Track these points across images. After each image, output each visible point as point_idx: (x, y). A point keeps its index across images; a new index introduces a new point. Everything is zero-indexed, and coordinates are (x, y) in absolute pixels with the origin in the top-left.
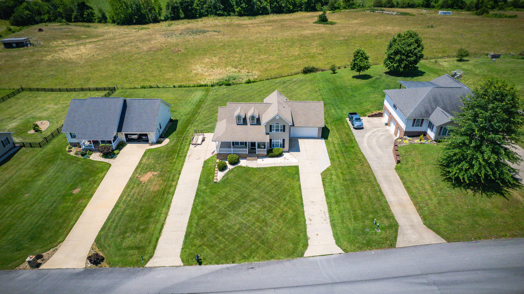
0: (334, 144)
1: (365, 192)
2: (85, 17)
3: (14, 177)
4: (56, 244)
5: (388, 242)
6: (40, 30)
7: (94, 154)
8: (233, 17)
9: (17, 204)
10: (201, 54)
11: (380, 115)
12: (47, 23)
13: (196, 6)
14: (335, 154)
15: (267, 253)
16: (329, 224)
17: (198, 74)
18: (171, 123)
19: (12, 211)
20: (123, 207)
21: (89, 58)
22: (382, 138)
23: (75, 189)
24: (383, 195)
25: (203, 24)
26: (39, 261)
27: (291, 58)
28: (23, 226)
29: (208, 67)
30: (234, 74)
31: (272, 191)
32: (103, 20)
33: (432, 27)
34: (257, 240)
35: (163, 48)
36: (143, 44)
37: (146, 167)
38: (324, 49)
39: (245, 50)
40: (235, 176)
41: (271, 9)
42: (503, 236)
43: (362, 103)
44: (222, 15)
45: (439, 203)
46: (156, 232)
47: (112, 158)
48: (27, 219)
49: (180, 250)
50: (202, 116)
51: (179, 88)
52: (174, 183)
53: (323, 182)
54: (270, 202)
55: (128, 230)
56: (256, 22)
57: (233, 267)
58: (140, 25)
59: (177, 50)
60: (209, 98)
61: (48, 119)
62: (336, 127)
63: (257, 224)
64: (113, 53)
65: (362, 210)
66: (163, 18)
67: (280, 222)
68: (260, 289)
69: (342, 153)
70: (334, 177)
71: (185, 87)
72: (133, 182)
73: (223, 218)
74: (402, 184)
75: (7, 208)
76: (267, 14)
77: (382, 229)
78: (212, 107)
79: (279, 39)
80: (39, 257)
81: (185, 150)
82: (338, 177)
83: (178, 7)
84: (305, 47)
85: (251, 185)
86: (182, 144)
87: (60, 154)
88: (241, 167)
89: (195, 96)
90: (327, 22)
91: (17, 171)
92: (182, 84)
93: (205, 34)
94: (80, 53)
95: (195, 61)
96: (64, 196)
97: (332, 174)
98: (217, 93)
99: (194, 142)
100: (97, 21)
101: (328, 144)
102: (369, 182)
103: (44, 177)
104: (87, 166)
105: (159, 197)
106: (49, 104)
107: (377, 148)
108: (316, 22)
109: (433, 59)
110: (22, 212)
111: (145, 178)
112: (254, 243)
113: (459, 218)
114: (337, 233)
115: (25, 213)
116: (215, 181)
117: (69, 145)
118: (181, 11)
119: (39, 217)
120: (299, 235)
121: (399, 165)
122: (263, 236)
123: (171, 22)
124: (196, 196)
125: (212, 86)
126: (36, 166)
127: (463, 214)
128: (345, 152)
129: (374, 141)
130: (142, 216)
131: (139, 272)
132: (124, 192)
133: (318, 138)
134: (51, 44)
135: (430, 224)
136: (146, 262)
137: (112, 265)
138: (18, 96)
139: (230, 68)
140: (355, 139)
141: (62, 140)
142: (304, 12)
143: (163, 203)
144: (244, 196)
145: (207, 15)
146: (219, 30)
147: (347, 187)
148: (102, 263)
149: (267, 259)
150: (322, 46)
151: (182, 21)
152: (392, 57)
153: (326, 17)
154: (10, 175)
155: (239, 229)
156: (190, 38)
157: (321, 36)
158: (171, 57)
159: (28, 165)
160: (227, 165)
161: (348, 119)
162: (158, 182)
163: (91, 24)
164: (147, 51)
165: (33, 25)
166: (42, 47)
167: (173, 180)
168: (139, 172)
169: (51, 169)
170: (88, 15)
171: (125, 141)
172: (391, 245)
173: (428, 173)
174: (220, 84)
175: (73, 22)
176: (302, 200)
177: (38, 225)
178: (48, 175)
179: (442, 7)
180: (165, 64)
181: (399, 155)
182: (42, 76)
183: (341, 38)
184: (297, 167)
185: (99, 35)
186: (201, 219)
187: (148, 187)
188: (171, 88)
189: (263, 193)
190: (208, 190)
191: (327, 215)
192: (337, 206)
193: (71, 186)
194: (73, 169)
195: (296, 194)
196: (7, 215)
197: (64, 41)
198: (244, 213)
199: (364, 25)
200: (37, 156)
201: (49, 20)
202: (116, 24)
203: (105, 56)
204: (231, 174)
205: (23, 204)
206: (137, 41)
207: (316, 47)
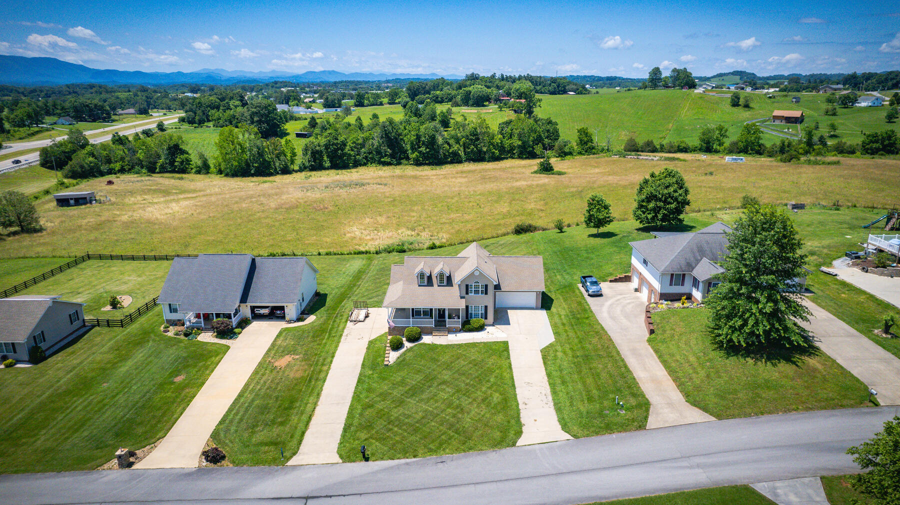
0: (560, 316)
1: (604, 369)
2: (176, 166)
3: (85, 363)
4: (153, 440)
5: (636, 424)
6: (110, 183)
7: (202, 335)
8: (407, 166)
9: (92, 395)
10: (359, 212)
11: (627, 279)
12: (118, 175)
13: (349, 150)
14: (561, 327)
15: (464, 444)
16: (553, 408)
17: (355, 238)
18: (317, 298)
19: (86, 403)
20: (251, 397)
21: (185, 218)
22: (630, 306)
23: (177, 376)
24: (628, 371)
25: (360, 176)
26: (132, 459)
27: (497, 217)
28: (104, 421)
29: (371, 229)
30: (410, 238)
31: (470, 372)
32: (204, 169)
33: (711, 174)
34: (450, 429)
35: (301, 204)
36: (269, 199)
37: (282, 349)
38: (546, 204)
39: (426, 207)
40: (416, 356)
41: (465, 154)
42: (794, 410)
43: (601, 266)
44: (389, 164)
45: (708, 376)
46: (301, 426)
47: (231, 338)
48: (109, 413)
49: (337, 445)
50: (364, 290)
51: (326, 256)
52: (325, 368)
53: (543, 360)
54: (467, 385)
55: (259, 424)
56: (442, 173)
57: (414, 462)
58: (261, 178)
59: (322, 206)
60: (372, 268)
61: (130, 293)
62: (562, 296)
63: (449, 410)
64: (222, 211)
65: (599, 389)
66: (297, 168)
67: (482, 407)
68: (453, 486)
69: (572, 325)
70: (560, 354)
71: (335, 254)
72: (264, 367)
73: (398, 406)
74: (656, 358)
75: (78, 400)
76: (460, 162)
77: (627, 409)
78: (379, 279)
79: (478, 193)
80: (132, 454)
81: (340, 328)
82: (565, 353)
83: (321, 152)
84: (518, 202)
85: (439, 366)
86: (334, 321)
87: (152, 335)
88: (424, 344)
89: (352, 266)
90: (552, 172)
91: (89, 357)
92: (332, 250)
93: (365, 187)
94: (171, 211)
95: (349, 222)
96: (161, 385)
97: (556, 351)
98: (385, 262)
99: (353, 317)
100: (194, 171)
101: (551, 317)
102: (608, 356)
103: (130, 363)
104: (193, 349)
105: (304, 385)
106: (129, 276)
107: (622, 318)
108: (535, 172)
109: (708, 211)
110: (100, 405)
111: (282, 362)
112: (444, 433)
113: (735, 392)
114: (563, 418)
115: (104, 405)
116: (386, 363)
117: (166, 324)
118: (325, 158)
119: (126, 410)
120: (509, 422)
121: (653, 336)
122: (457, 425)
123: (309, 173)
124: (358, 382)
125: (377, 253)
126: (116, 350)
127: (740, 387)
128: (576, 325)
129: (618, 310)
130: (279, 407)
131: (277, 471)
132: (251, 379)
133: (537, 309)
134: (126, 200)
135: (695, 401)
136: (288, 459)
137: (237, 463)
138: (82, 265)
139: (404, 230)
140: (590, 308)
141: (153, 319)
142: (516, 160)
143: (310, 391)
144: (429, 379)
145: (365, 164)
146: (385, 182)
147: (578, 365)
148: (223, 462)
149: (464, 451)
150: (544, 200)
151: (327, 172)
152: (644, 204)
153: (550, 164)
154: (78, 361)
155: (423, 418)
156: (343, 192)
157: (543, 187)
158: (312, 216)
159: (105, 349)
160: (404, 342)
161: (580, 285)
162: (301, 367)
163: (184, 176)
164: (277, 209)
165: (96, 177)
166: (113, 204)
167: (323, 365)
168: (272, 355)
169: (140, 353)
170: (182, 163)
171: (250, 317)
172: (640, 427)
173: (693, 342)
174: (389, 250)
175: (158, 173)
176: (513, 381)
177: (125, 419)
178: (136, 360)
179: (730, 152)
180: (304, 225)
181: (652, 323)
182: (117, 240)
183: (574, 190)
184: (506, 343)
185: (197, 189)
186: (366, 408)
187: (286, 373)
188: (315, 255)
189: (456, 375)
190: (376, 375)
191: (550, 398)
192: (563, 387)
193: (171, 373)
194: (172, 353)
195: (505, 374)
196: (79, 408)
197: (145, 197)
198: (429, 399)
199: (609, 175)
200: (118, 337)
201: (122, 171)
202: (223, 175)
203: (211, 215)
204: (410, 354)
205: (101, 395)
206: (259, 196)
207: (535, 202)
